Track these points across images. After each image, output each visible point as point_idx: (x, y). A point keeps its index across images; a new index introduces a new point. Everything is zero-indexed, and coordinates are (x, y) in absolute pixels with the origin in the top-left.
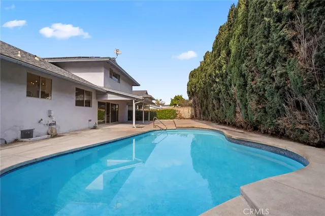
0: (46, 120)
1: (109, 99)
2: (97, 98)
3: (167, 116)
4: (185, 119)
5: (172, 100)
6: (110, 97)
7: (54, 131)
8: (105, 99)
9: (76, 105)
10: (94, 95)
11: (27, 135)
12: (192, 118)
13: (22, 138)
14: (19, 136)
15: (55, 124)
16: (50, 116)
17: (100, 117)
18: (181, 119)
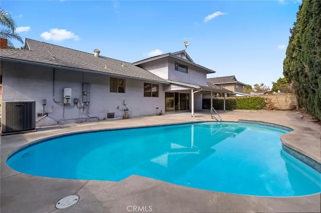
0: (122, 107)
1: (172, 89)
2: (164, 89)
3: (251, 105)
4: (279, 110)
5: (274, 84)
6: (174, 88)
7: (127, 115)
8: (169, 90)
9: (144, 96)
10: (160, 87)
11: (111, 116)
12: (293, 109)
13: (108, 118)
14: (106, 116)
15: (128, 110)
16: (124, 105)
17: (167, 105)
18: (272, 109)
